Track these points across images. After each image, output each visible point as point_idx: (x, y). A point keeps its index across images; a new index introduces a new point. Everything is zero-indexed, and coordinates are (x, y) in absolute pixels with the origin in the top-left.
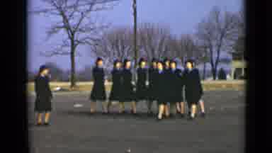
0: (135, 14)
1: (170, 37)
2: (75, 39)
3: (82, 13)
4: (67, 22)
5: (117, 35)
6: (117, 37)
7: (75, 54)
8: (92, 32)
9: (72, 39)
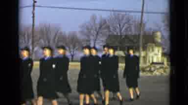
1: (61, 33)
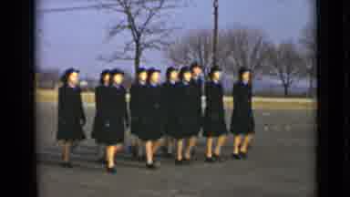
0: (216, 14)
2: (141, 41)
3: (151, 11)
4: (133, 21)
5: (200, 38)
6: (200, 41)
7: (141, 59)
8: (162, 34)
9: (137, 41)
